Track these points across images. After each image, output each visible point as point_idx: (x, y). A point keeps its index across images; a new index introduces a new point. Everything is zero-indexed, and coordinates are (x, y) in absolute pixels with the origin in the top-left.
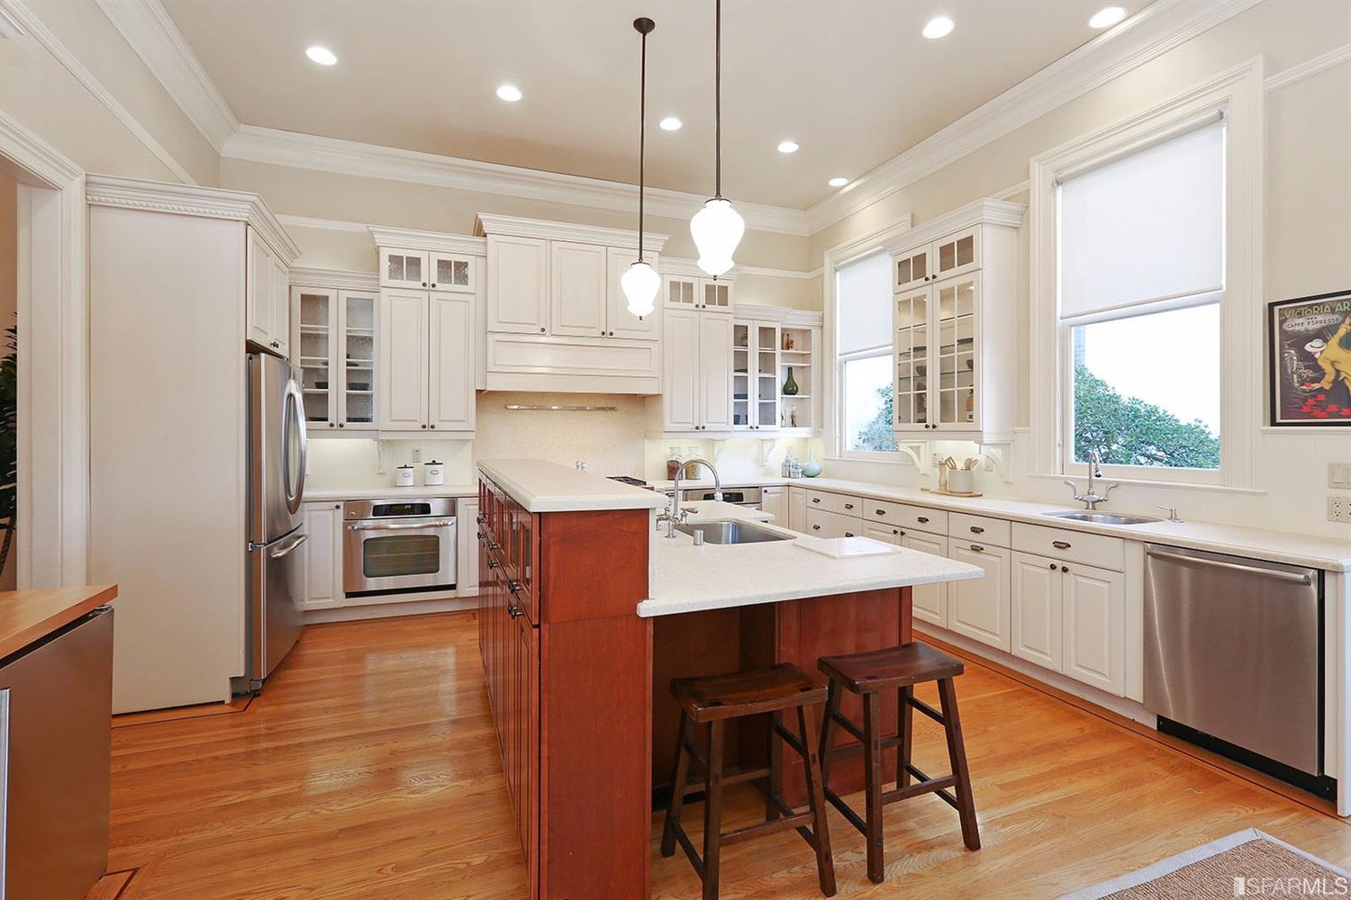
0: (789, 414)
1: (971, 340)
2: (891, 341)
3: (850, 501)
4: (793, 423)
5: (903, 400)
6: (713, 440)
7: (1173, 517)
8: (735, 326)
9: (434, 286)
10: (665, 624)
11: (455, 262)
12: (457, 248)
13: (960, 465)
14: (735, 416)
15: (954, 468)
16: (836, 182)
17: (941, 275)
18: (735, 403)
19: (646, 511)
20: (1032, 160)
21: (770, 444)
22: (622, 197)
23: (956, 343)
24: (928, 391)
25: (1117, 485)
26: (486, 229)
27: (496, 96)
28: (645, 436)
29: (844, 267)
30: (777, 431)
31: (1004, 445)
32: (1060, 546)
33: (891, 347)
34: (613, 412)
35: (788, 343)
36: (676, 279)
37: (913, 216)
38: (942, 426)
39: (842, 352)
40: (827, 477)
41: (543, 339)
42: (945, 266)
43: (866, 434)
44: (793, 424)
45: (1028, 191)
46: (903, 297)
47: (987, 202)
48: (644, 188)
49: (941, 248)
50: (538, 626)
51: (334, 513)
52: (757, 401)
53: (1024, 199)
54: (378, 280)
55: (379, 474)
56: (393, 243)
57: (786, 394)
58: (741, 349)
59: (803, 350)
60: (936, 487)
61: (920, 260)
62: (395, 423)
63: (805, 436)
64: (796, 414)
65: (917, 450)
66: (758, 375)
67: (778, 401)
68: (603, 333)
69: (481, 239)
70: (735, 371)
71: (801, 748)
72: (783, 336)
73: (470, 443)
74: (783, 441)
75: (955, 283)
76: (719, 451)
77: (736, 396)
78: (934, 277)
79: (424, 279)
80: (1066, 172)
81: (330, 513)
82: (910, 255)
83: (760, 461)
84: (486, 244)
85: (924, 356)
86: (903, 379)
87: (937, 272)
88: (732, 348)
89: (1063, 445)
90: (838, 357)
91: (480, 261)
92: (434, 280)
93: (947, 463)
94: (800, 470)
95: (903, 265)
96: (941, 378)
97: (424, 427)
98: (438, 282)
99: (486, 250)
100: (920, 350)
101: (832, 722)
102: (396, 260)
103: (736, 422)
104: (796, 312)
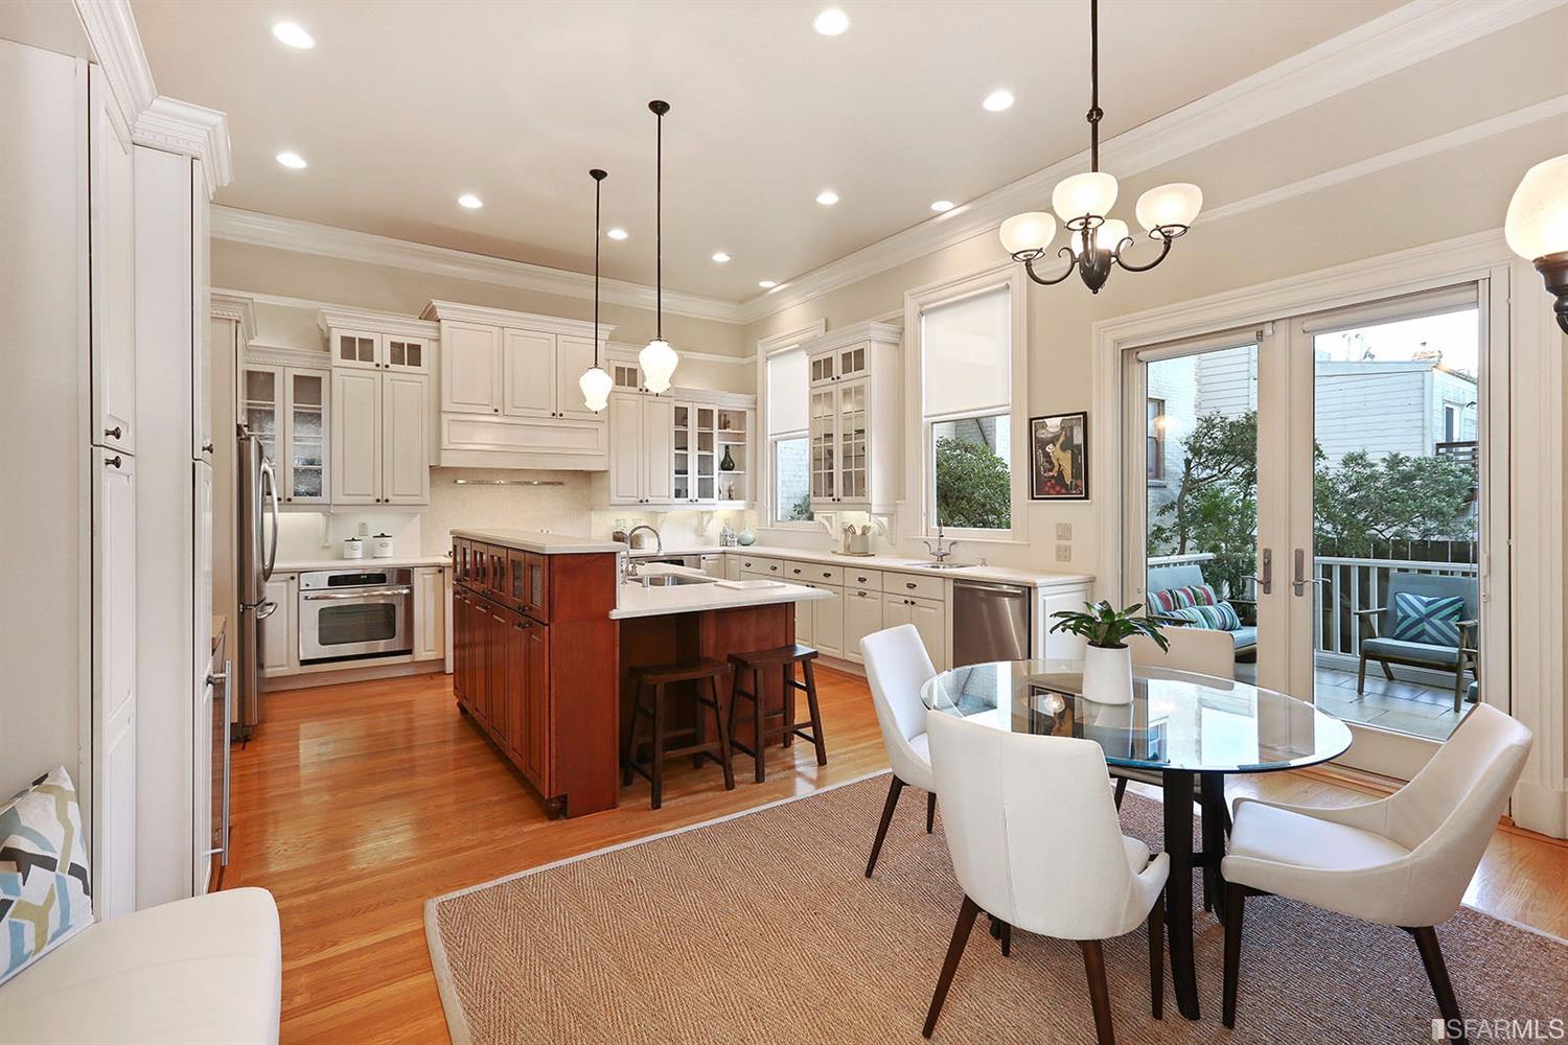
0: (727, 489)
1: (862, 432)
2: (807, 427)
3: (774, 562)
4: (730, 496)
5: (817, 477)
6: (656, 512)
7: (984, 564)
8: (676, 408)
9: (387, 366)
10: (628, 624)
11: (408, 345)
12: (411, 331)
13: (859, 532)
14: (676, 490)
15: (854, 533)
16: (765, 284)
17: (844, 377)
18: (676, 478)
19: (615, 553)
20: (906, 293)
21: (708, 515)
23: (854, 433)
24: (834, 471)
25: (955, 542)
26: (440, 313)
27: (459, 204)
28: (591, 509)
29: (775, 356)
30: (714, 504)
31: (891, 515)
32: (911, 586)
33: (807, 432)
34: (561, 486)
35: (725, 423)
36: (622, 365)
37: (827, 320)
38: (845, 499)
39: (774, 432)
40: (761, 545)
41: (494, 419)
42: (846, 370)
43: (799, 505)
44: (730, 498)
45: (903, 316)
46: (817, 392)
47: (873, 324)
49: (843, 355)
50: (548, 625)
51: (288, 585)
52: (697, 476)
53: (899, 322)
54: (330, 359)
55: (324, 547)
56: (343, 324)
57: (723, 469)
58: (682, 429)
59: (739, 429)
60: (842, 551)
61: (829, 361)
62: (349, 497)
63: (742, 508)
64: (733, 488)
65: (828, 519)
66: (698, 453)
67: (716, 476)
68: (554, 415)
69: (433, 324)
70: (676, 449)
71: (714, 705)
72: (720, 416)
73: (419, 516)
74: (722, 510)
75: (852, 384)
76: (663, 522)
77: (677, 472)
78: (838, 378)
79: (377, 360)
80: (927, 307)
81: (284, 584)
82: (821, 357)
83: (700, 531)
84: (439, 329)
85: (832, 441)
86: (816, 460)
87: (840, 374)
88: (673, 427)
89: (928, 513)
90: (769, 438)
91: (434, 344)
92: (387, 361)
93: (848, 531)
94: (736, 540)
95: (816, 364)
96: (844, 461)
97: (378, 500)
98: (392, 363)
99: (439, 334)
100: (829, 436)
101: (736, 696)
102: (348, 342)
103: (678, 495)
104: (731, 394)
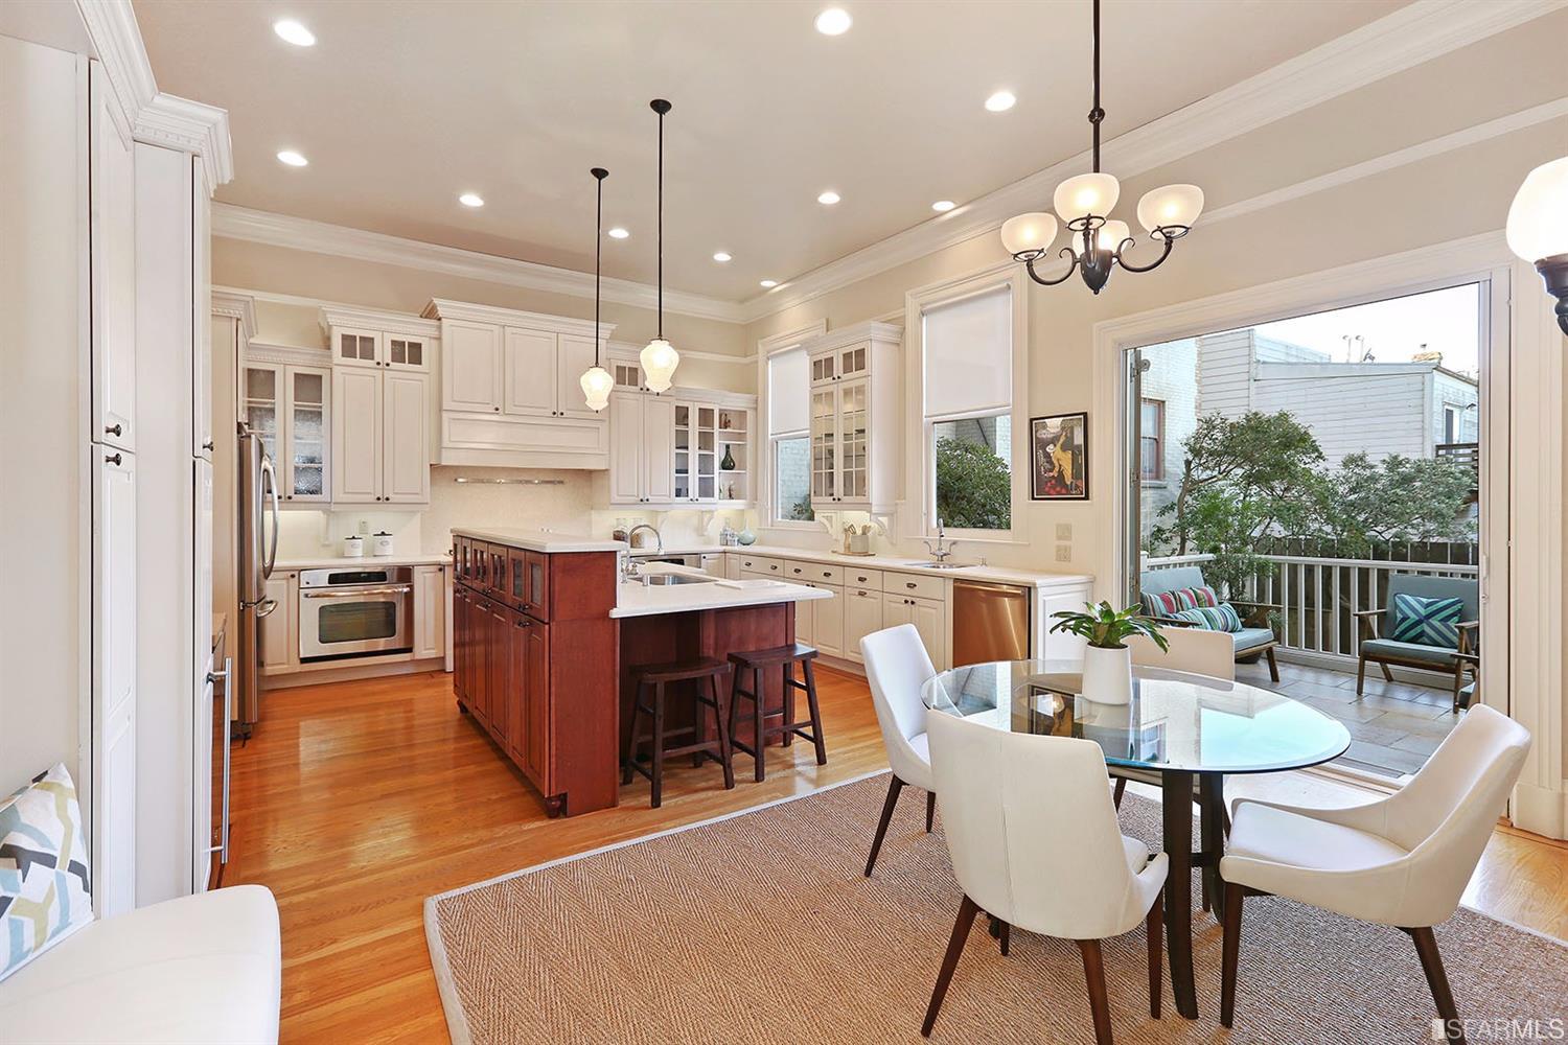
0: (727, 488)
1: (863, 431)
2: (808, 427)
3: (775, 562)
4: (730, 496)
5: (817, 476)
6: (656, 512)
7: (984, 563)
8: (677, 407)
9: (388, 365)
11: (408, 343)
12: (412, 330)
13: (859, 532)
14: (677, 490)
15: (854, 532)
16: (766, 284)
17: (845, 377)
18: (677, 478)
19: (615, 552)
20: (906, 293)
21: (709, 515)
22: (581, 286)
23: (854, 433)
24: (835, 471)
25: (954, 543)
26: (441, 312)
27: (460, 203)
28: (592, 508)
29: (776, 356)
30: (714, 504)
31: (891, 515)
32: (911, 586)
33: (808, 431)
34: (561, 485)
35: (726, 423)
36: (622, 364)
37: (827, 320)
38: (846, 499)
39: (774, 432)
40: (761, 544)
41: (495, 418)
42: (847, 369)
43: (799, 504)
45: (904, 316)
46: (818, 391)
47: (874, 324)
48: (600, 277)
49: (844, 355)
50: (549, 624)
51: (288, 583)
52: (697, 476)
53: (900, 322)
54: (331, 357)
55: (324, 546)
56: (344, 322)
57: (724, 469)
58: (682, 428)
59: (740, 429)
60: (842, 550)
61: (830, 362)
62: (349, 496)
63: (742, 508)
64: (733, 487)
65: (829, 519)
66: (698, 452)
67: (716, 476)
68: (554, 413)
69: (434, 322)
70: (677, 448)
71: (714, 704)
72: (720, 416)
73: (419, 514)
74: (723, 510)
75: (853, 384)
76: (663, 521)
77: (678, 472)
78: (839, 377)
79: (378, 358)
80: (929, 307)
81: (284, 582)
82: (823, 357)
83: (701, 530)
84: (440, 327)
85: (832, 441)
86: (816, 460)
87: (841, 374)
88: (674, 427)
89: (928, 514)
90: (770, 437)
91: (435, 342)
92: (388, 359)
93: (849, 530)
94: (736, 539)
95: (817, 364)
96: (845, 460)
97: (379, 499)
98: (393, 361)
99: (440, 332)
100: (829, 436)
101: (736, 695)
102: (348, 340)
103: (678, 494)
104: (731, 394)
